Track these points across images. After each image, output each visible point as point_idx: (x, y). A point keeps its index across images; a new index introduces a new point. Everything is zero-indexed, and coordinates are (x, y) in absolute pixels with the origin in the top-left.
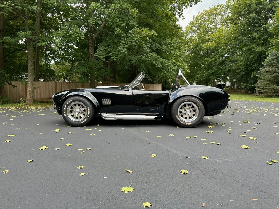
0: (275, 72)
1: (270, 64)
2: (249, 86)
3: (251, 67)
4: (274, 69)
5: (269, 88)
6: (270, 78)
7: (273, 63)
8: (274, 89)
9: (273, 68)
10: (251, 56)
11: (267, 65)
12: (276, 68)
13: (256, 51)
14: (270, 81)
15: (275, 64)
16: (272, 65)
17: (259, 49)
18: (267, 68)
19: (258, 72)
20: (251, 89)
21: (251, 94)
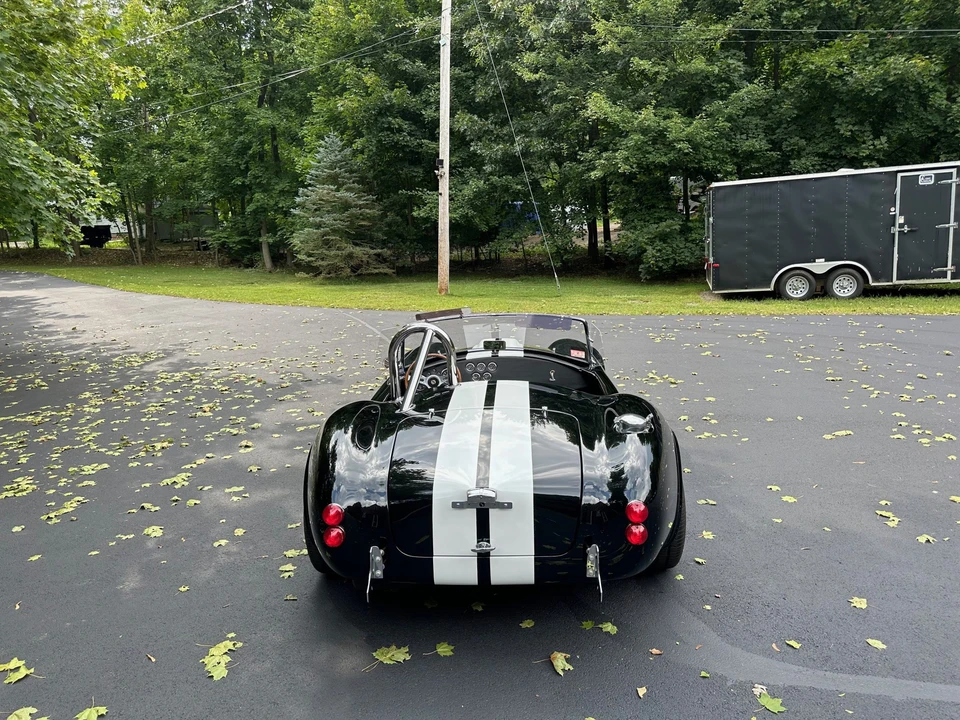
0: (346, 206)
1: (329, 176)
2: (238, 239)
3: (243, 174)
4: (342, 194)
5: (339, 253)
6: (339, 225)
7: (337, 175)
8: (350, 256)
9: (337, 190)
10: (241, 138)
11: (318, 179)
12: (347, 190)
13: (261, 122)
14: (334, 231)
15: (343, 177)
16: (333, 179)
17: (265, 117)
18: (323, 191)
19: (298, 200)
20: (245, 251)
21: (247, 266)
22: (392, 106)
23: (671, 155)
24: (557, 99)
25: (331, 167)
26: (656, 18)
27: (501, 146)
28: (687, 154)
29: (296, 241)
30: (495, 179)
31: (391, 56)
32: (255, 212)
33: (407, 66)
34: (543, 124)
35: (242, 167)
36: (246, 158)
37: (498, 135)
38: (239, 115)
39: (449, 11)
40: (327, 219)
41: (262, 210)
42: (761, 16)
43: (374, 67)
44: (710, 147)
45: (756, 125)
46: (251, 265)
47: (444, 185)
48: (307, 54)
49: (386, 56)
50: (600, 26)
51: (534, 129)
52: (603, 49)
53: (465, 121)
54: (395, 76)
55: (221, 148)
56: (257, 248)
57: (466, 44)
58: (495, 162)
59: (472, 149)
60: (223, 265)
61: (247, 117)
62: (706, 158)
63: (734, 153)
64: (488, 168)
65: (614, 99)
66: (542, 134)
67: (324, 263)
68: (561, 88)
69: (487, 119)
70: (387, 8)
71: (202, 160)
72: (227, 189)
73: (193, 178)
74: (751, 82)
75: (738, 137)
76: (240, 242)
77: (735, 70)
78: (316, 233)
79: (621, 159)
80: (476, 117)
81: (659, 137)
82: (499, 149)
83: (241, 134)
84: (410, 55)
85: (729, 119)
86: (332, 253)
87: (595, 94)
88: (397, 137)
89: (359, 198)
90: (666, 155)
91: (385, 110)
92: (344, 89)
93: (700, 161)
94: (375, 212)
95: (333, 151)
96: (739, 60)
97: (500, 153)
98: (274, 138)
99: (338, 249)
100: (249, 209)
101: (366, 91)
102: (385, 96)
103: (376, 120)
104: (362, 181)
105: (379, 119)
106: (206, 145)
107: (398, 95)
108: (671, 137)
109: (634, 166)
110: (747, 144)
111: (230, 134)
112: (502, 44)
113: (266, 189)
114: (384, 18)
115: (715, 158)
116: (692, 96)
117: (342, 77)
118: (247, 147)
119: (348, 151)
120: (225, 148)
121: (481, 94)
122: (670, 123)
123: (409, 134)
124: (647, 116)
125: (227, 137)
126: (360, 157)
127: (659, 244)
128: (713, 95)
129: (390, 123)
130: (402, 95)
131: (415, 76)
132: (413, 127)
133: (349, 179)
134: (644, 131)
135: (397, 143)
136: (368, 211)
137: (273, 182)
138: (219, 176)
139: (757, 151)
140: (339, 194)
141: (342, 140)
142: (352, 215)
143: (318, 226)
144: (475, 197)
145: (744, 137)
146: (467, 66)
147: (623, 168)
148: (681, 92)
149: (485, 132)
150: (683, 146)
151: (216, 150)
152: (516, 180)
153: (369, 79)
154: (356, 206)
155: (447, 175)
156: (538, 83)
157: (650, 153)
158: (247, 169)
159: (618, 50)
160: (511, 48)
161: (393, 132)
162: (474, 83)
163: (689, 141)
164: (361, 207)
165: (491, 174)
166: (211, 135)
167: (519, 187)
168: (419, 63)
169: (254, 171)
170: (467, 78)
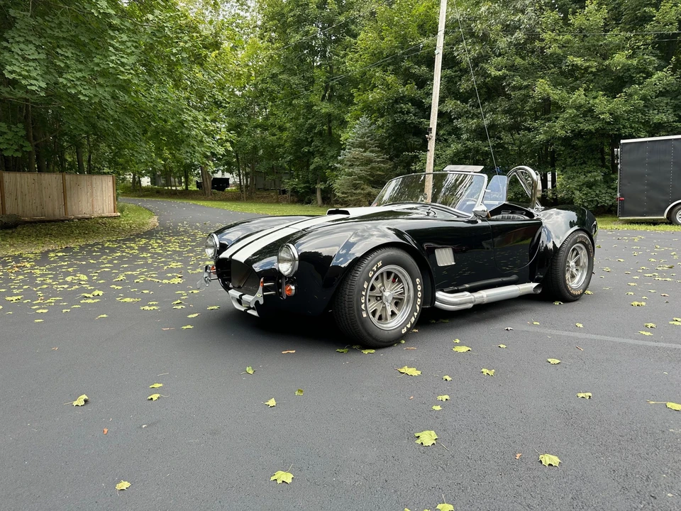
0: (369, 161)
1: (360, 143)
2: (303, 186)
3: (309, 144)
4: (367, 154)
5: (362, 192)
6: (363, 173)
7: (365, 142)
8: (369, 194)
9: (365, 152)
10: (310, 121)
11: (353, 145)
12: (372, 152)
13: (323, 111)
14: (360, 178)
15: (369, 144)
16: (362, 145)
17: (325, 108)
18: (356, 152)
19: (339, 158)
20: (307, 193)
21: (307, 203)
22: (404, 97)
23: (597, 125)
24: (514, 88)
25: (362, 137)
26: (589, 29)
27: (475, 121)
28: (609, 123)
29: (337, 185)
30: (469, 143)
31: (406, 64)
32: (315, 169)
33: (416, 70)
34: (506, 105)
35: (309, 140)
36: (312, 135)
37: (474, 113)
38: (309, 106)
39: (443, 31)
40: (356, 170)
41: (319, 168)
42: (671, 24)
43: (395, 72)
44: (628, 119)
45: (667, 103)
46: (309, 202)
47: (432, 145)
48: (352, 65)
49: (403, 64)
50: (547, 36)
51: (500, 109)
52: (548, 51)
53: (450, 105)
54: (407, 77)
55: (297, 128)
56: (314, 191)
57: (456, 54)
58: (471, 132)
59: (454, 124)
60: (293, 202)
61: (315, 108)
62: (624, 127)
63: (646, 123)
64: (464, 136)
65: (555, 84)
66: (505, 112)
67: (352, 198)
68: (517, 80)
69: (467, 104)
70: (406, 33)
71: (285, 134)
72: (299, 154)
73: (279, 146)
74: (661, 70)
75: (651, 112)
76: (304, 188)
77: (650, 63)
78: (348, 179)
79: (560, 127)
80: (459, 102)
81: (589, 112)
82: (473, 123)
83: (310, 119)
84: (419, 63)
85: (644, 98)
86: (358, 191)
87: (541, 80)
88: (406, 117)
89: (378, 157)
90: (593, 124)
91: (399, 99)
92: (374, 86)
93: (619, 129)
94: (387, 166)
95: (364, 127)
96: (654, 56)
97: (474, 126)
98: (330, 122)
99: (363, 189)
100: (312, 167)
101: (388, 87)
102: (400, 90)
103: (393, 106)
104: (381, 146)
105: (395, 105)
106: (288, 125)
107: (409, 90)
108: (597, 110)
109: (569, 132)
110: (657, 118)
111: (303, 119)
112: (480, 52)
113: (322, 154)
114: (404, 40)
115: (631, 127)
116: (617, 83)
117: (373, 79)
118: (312, 127)
119: (373, 127)
120: (299, 128)
121: (464, 86)
122: (597, 101)
123: (414, 115)
124: (579, 96)
125: (301, 120)
126: (381, 130)
127: (585, 190)
128: (632, 81)
129: (401, 108)
130: (411, 88)
131: (421, 76)
132: (417, 110)
133: (372, 145)
134: (578, 107)
135: (406, 121)
136: (382, 165)
137: (327, 149)
138: (295, 145)
139: (665, 123)
140: (365, 154)
141: (371, 119)
142: (372, 168)
143: (350, 174)
144: (455, 155)
145: (656, 112)
146: (456, 68)
147: (561, 133)
148: (608, 81)
149: (466, 112)
150: (607, 117)
151: (294, 129)
152: (485, 144)
153: (391, 78)
154: (375, 162)
155: (434, 138)
156: (503, 78)
157: (581, 123)
158: (312, 141)
159: (559, 51)
160: (486, 56)
161: (404, 114)
162: (460, 80)
163: (611, 114)
164: (378, 162)
165: (468, 140)
166: (292, 119)
167: (486, 149)
168: (424, 68)
169: (317, 142)
170: (456, 76)
